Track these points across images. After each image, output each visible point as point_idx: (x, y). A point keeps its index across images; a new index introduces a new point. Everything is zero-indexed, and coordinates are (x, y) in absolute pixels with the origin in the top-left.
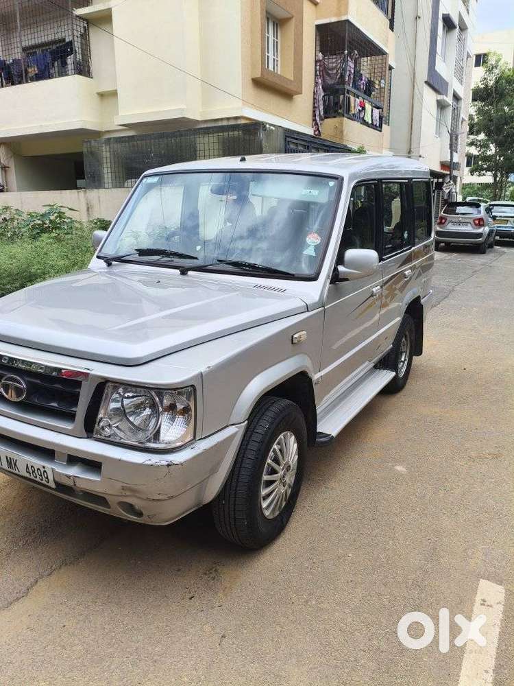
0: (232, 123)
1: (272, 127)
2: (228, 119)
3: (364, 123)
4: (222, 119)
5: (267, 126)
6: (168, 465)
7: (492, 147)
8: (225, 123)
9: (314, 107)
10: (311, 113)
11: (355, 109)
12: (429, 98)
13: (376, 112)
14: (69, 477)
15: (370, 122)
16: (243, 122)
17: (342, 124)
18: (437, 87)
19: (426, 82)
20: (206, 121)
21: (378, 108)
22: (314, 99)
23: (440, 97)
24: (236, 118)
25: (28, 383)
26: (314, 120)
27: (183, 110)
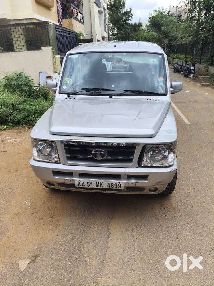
0: (29, 21)
1: (52, 24)
2: (26, 19)
3: (78, 21)
4: (23, 19)
5: (50, 23)
6: (175, 170)
7: (116, 29)
8: (25, 22)
9: (58, 13)
10: (57, 16)
11: (75, 15)
12: (96, 9)
13: (81, 15)
14: (133, 183)
15: (80, 20)
16: (34, 21)
17: (71, 21)
18: (98, 4)
19: (95, 2)
20: (14, 20)
21: (81, 14)
22: (58, 9)
23: (99, 9)
24: (31, 19)
25: (106, 151)
26: (59, 19)
27: (4, 14)
